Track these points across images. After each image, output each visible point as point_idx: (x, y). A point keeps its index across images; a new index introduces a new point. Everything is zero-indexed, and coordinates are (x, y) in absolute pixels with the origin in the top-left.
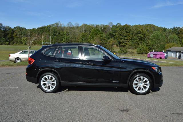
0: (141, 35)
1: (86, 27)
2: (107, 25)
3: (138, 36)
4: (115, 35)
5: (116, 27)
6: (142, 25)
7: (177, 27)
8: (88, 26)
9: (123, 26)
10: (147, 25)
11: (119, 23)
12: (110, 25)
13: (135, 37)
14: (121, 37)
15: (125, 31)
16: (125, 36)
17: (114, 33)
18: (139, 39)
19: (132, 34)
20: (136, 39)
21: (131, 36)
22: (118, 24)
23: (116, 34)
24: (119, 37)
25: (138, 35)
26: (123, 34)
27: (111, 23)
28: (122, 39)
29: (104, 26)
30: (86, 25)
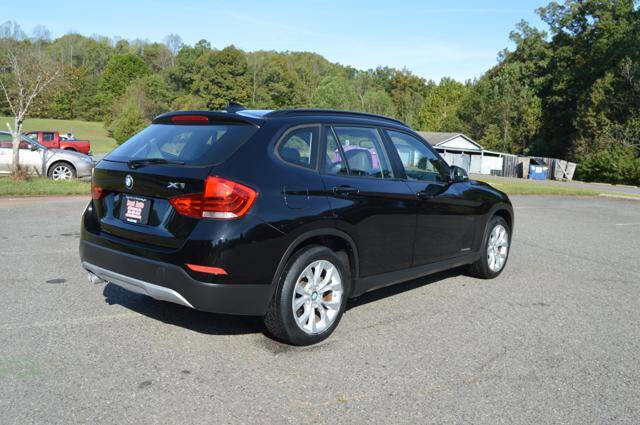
0: (281, 87)
1: (80, 44)
2: (159, 42)
3: (270, 90)
4: (192, 81)
5: (193, 51)
6: (282, 54)
7: (386, 68)
8: (90, 41)
9: (220, 53)
10: (299, 56)
11: (205, 41)
12: (172, 47)
13: (262, 92)
14: (215, 89)
15: (227, 68)
16: (228, 88)
17: (188, 75)
18: (274, 98)
19: (252, 80)
20: (263, 99)
21: (248, 88)
22: (200, 43)
23: (196, 77)
24: (205, 89)
25: (271, 84)
26: (221, 80)
27: (176, 39)
28: (217, 96)
29: (146, 46)
30: (79, 37)
